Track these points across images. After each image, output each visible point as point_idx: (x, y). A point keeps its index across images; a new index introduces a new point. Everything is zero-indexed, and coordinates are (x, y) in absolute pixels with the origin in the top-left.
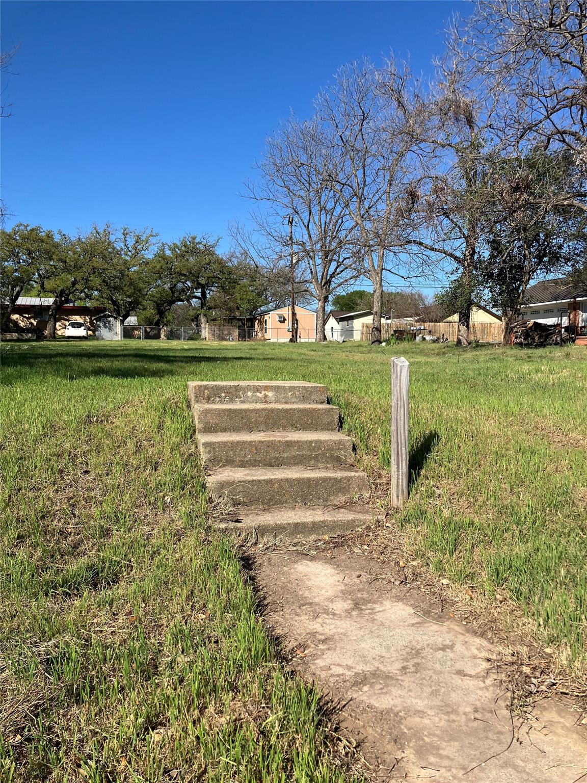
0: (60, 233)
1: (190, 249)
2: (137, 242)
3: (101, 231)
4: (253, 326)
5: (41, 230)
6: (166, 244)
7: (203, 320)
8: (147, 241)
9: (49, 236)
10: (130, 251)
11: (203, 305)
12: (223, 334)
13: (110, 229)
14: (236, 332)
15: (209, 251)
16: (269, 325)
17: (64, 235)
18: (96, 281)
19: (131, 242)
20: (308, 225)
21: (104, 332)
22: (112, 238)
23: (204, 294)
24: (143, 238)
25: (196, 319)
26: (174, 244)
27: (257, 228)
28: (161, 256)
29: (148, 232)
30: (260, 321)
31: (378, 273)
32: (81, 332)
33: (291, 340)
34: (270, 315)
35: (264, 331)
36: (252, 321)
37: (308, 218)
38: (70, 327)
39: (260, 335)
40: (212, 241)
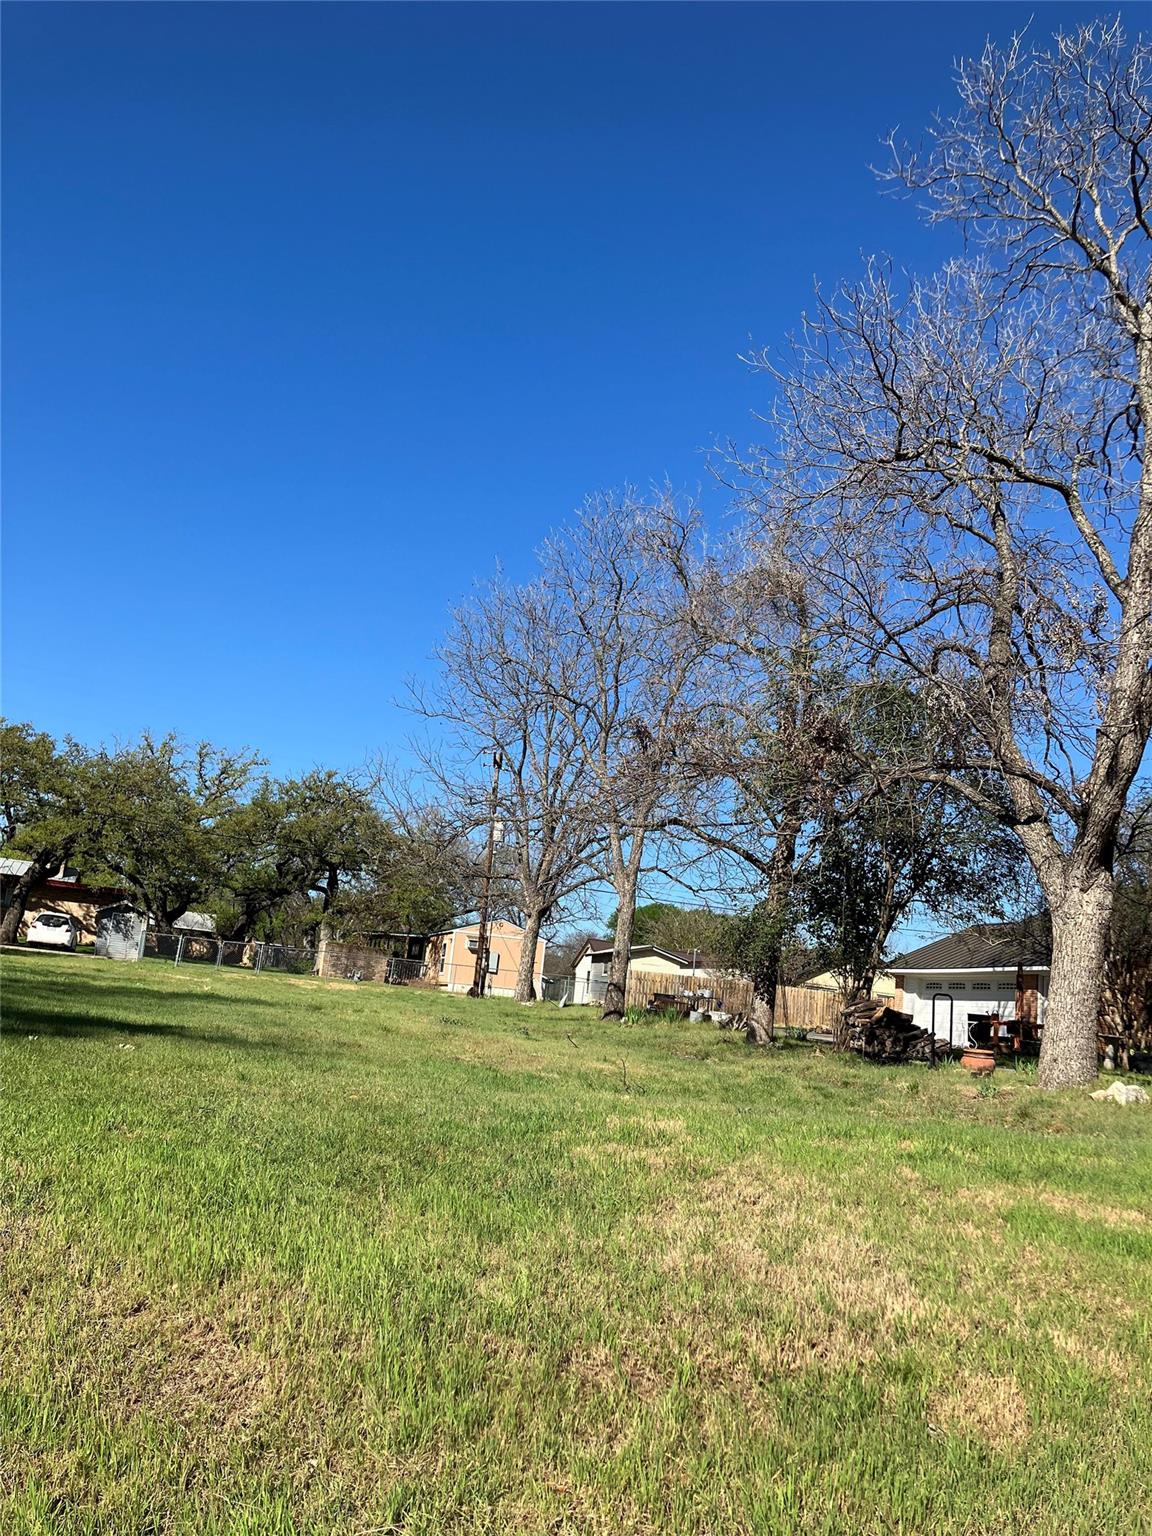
0: (68, 740)
1: (320, 794)
2: (222, 773)
3: (157, 745)
4: (421, 956)
5: (30, 731)
6: (276, 782)
7: (324, 933)
8: (244, 772)
9: (45, 743)
10: (207, 788)
11: (327, 905)
12: (355, 965)
13: (173, 744)
14: (382, 966)
15: (356, 801)
16: (449, 957)
17: (76, 745)
18: (114, 838)
19: (212, 771)
20: (520, 772)
21: (114, 942)
22: (177, 760)
23: (333, 881)
24: (237, 766)
25: (312, 930)
26: (291, 782)
27: (419, 765)
28: (259, 804)
29: (249, 756)
30: (435, 946)
31: (628, 876)
32: (60, 935)
33: (472, 993)
34: (452, 936)
35: (439, 965)
36: (420, 943)
37: (520, 758)
38: (39, 924)
39: (431, 973)
40: (364, 784)
